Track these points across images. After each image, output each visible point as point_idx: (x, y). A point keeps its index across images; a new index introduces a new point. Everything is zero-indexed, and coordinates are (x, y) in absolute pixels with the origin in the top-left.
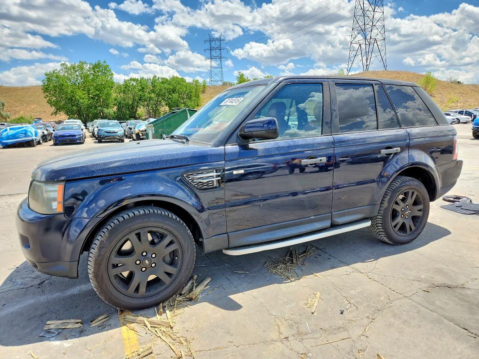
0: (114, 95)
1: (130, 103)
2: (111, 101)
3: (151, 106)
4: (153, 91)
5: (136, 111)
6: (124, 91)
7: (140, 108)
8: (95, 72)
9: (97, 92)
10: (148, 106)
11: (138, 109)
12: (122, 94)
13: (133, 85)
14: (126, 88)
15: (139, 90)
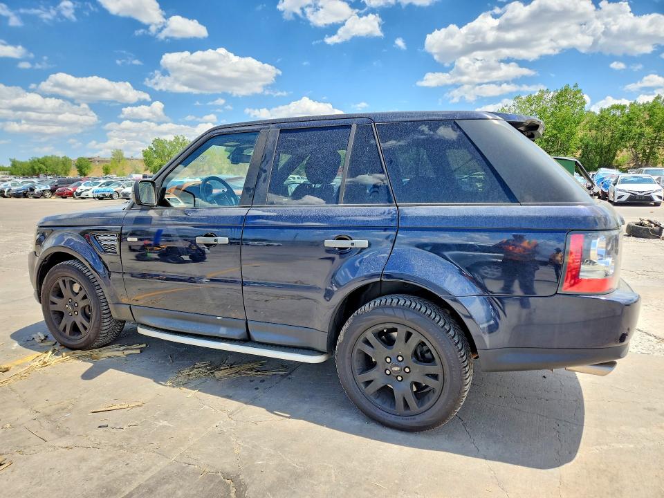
0: (580, 134)
1: (606, 143)
2: (574, 143)
3: (640, 147)
4: (649, 123)
5: (615, 155)
6: (598, 126)
7: (621, 151)
8: (558, 102)
9: (555, 132)
10: (634, 147)
11: (618, 152)
12: (594, 132)
13: (614, 115)
14: (602, 121)
15: (623, 124)
